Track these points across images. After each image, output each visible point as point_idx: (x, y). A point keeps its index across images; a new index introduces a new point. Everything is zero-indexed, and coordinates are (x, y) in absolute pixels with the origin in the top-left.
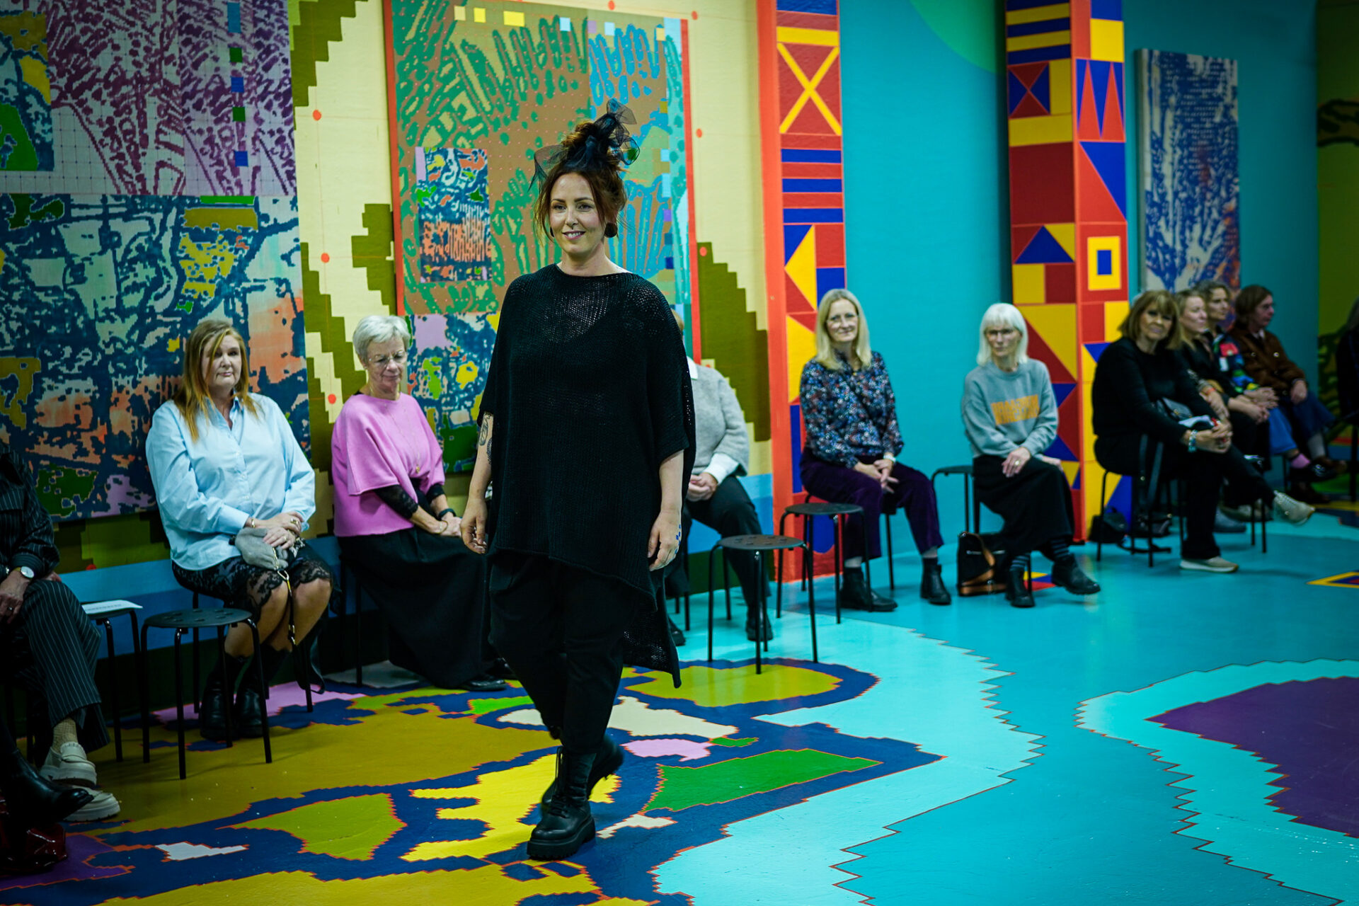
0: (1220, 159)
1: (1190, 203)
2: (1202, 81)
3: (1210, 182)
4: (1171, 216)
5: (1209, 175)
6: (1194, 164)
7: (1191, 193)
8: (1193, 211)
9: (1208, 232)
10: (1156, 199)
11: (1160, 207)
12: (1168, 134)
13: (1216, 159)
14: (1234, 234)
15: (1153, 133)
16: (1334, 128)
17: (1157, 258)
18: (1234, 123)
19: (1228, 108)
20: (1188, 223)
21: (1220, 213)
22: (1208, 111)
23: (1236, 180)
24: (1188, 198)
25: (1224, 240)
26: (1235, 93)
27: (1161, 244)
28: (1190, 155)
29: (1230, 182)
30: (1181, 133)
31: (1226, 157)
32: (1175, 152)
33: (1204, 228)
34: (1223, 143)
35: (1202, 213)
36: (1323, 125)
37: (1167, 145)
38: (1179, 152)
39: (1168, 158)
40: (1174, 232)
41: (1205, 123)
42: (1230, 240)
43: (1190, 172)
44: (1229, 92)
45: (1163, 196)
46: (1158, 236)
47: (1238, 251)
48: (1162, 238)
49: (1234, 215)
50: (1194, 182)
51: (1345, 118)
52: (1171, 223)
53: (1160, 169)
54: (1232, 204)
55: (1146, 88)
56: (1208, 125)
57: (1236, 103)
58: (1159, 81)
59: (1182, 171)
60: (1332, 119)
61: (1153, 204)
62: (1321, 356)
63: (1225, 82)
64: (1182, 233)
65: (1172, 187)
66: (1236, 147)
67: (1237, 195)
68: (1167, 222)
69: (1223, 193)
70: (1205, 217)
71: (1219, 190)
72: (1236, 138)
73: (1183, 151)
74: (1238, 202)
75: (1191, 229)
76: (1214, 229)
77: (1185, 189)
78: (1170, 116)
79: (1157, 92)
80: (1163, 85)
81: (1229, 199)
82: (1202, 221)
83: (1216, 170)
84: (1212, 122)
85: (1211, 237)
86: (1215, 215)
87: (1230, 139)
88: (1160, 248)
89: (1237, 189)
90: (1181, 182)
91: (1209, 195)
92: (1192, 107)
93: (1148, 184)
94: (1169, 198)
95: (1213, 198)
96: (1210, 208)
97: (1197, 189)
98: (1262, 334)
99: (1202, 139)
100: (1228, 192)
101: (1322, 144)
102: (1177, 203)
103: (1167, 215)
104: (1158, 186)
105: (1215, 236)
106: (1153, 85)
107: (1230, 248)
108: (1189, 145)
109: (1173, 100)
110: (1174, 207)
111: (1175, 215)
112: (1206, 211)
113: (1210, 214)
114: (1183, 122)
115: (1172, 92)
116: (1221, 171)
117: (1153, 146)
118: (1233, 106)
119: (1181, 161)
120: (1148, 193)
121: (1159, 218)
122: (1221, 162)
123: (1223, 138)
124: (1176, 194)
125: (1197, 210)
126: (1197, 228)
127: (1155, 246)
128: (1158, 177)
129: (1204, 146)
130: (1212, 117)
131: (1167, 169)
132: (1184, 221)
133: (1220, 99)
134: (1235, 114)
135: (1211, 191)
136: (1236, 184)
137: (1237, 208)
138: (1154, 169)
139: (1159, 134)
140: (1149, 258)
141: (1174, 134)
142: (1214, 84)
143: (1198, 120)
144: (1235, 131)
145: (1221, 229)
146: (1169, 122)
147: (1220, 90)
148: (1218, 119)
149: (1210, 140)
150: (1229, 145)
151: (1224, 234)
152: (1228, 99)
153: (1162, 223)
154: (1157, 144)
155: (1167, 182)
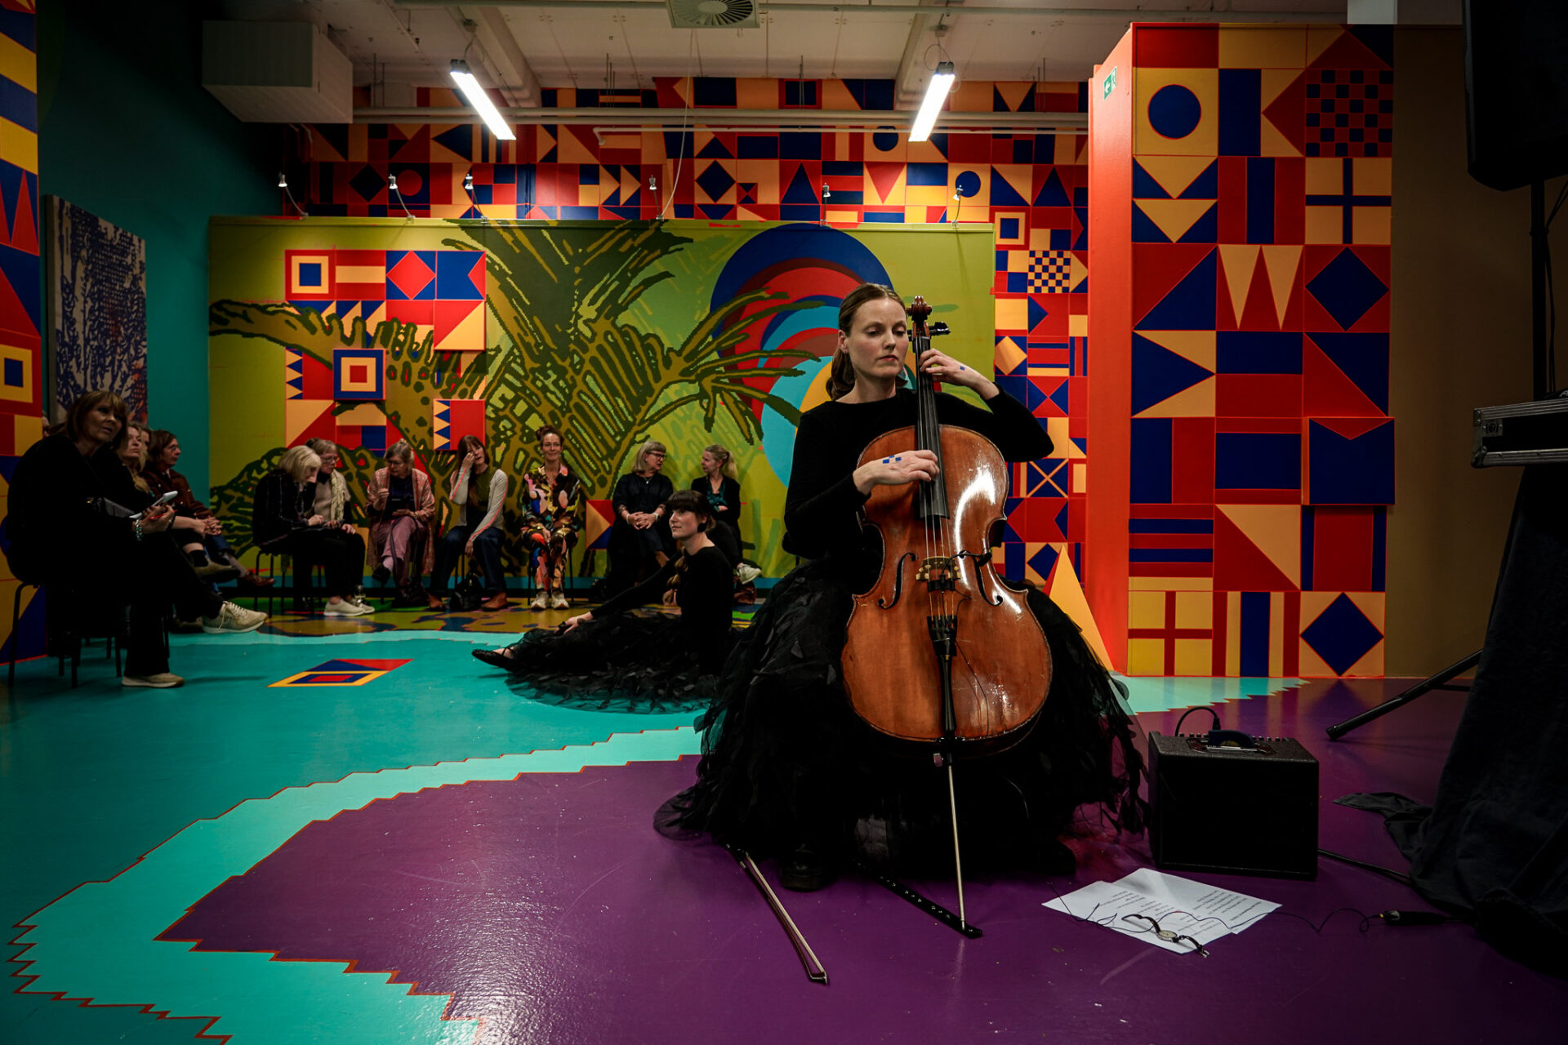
0: (129, 321)
1: (100, 352)
2: (112, 246)
3: (120, 339)
4: (82, 359)
5: (120, 332)
6: (105, 318)
7: (102, 343)
8: (105, 361)
9: (118, 383)
10: (67, 339)
11: (71, 351)
12: (79, 284)
13: (125, 320)
14: (142, 389)
15: (63, 277)
16: (225, 322)
17: (68, 395)
18: (142, 293)
19: (136, 279)
20: (99, 369)
21: (129, 367)
22: (118, 275)
23: (144, 343)
24: (99, 347)
25: (132, 392)
26: (142, 269)
27: (72, 383)
28: (100, 309)
29: (138, 343)
30: (93, 286)
31: (133, 320)
32: (85, 302)
33: (114, 378)
34: (132, 307)
35: (112, 363)
36: (213, 318)
37: (78, 292)
38: (90, 304)
39: (79, 305)
40: (85, 374)
41: (116, 285)
42: (137, 393)
43: (101, 325)
44: (138, 265)
45: (74, 339)
46: (69, 375)
47: (145, 404)
48: (73, 378)
49: (141, 371)
50: (105, 334)
51: (234, 315)
52: (82, 366)
53: (71, 312)
54: (141, 362)
55: (57, 234)
56: (117, 287)
57: (143, 276)
58: (70, 232)
59: (94, 321)
60: (222, 314)
61: (64, 344)
62: (212, 504)
63: (134, 255)
64: (94, 377)
65: (84, 332)
66: (144, 316)
67: (145, 356)
68: (78, 365)
69: (132, 351)
70: (116, 368)
71: (128, 348)
72: (144, 307)
73: (94, 303)
74: (145, 361)
75: (102, 377)
76: (124, 381)
77: (95, 339)
78: (81, 268)
79: (68, 242)
80: (74, 235)
81: (137, 358)
82: (113, 371)
83: (126, 330)
84: (121, 286)
85: (121, 387)
86: (124, 368)
87: (138, 304)
88: (72, 387)
89: (145, 351)
90: (92, 330)
91: (119, 350)
92: (103, 266)
93: (59, 325)
94: (81, 342)
95: (123, 353)
96: (120, 361)
97: (108, 342)
98: (168, 472)
99: (113, 298)
100: (136, 350)
101: (212, 333)
102: (88, 349)
103: (78, 357)
104: (69, 328)
105: (125, 388)
106: (64, 233)
107: (138, 400)
108: (100, 299)
109: (84, 253)
110: (85, 353)
111: (86, 360)
112: (117, 363)
113: (120, 366)
114: (94, 277)
115: (84, 246)
116: (129, 331)
117: (63, 289)
118: (141, 278)
119: (92, 311)
120: (58, 331)
121: (71, 359)
122: (131, 325)
123: (132, 302)
124: (87, 341)
125: (108, 360)
126: (108, 377)
127: (66, 384)
128: (69, 320)
129: (113, 304)
130: (123, 282)
131: (77, 315)
132: (95, 367)
133: (129, 268)
134: (142, 285)
135: (121, 347)
136: (144, 347)
137: (144, 367)
138: (64, 312)
139: (70, 281)
140: (60, 394)
141: (85, 285)
142: (124, 253)
143: (108, 279)
144: (144, 300)
145: (130, 382)
146: (80, 273)
147: (129, 260)
148: (127, 285)
149: (121, 301)
150: (137, 311)
151: (133, 387)
152: (137, 271)
153: (73, 363)
154: (69, 289)
155: (79, 327)
